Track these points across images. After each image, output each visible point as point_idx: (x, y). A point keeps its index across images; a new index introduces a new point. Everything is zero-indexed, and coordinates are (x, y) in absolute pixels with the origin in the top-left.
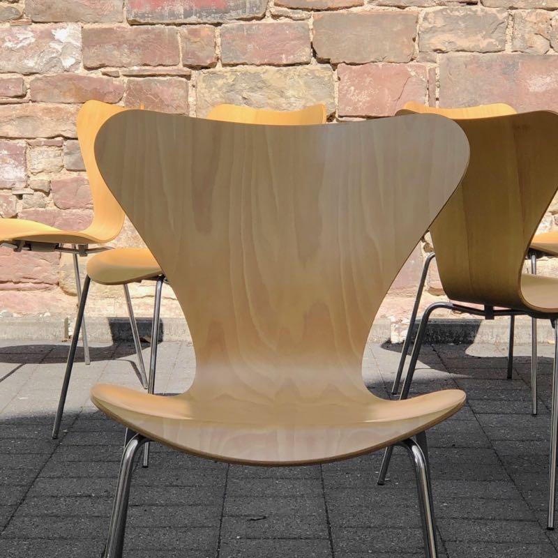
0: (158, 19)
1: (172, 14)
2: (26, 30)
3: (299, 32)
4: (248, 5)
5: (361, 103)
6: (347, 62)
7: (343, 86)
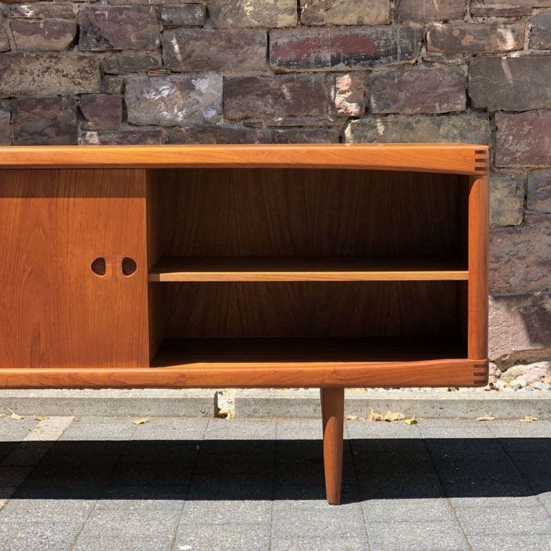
0: (303, 67)
1: (319, 63)
2: (165, 80)
3: (454, 79)
4: (399, 51)
5: (519, 154)
6: (505, 109)
7: (501, 136)
